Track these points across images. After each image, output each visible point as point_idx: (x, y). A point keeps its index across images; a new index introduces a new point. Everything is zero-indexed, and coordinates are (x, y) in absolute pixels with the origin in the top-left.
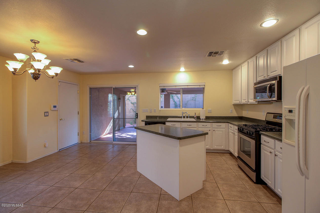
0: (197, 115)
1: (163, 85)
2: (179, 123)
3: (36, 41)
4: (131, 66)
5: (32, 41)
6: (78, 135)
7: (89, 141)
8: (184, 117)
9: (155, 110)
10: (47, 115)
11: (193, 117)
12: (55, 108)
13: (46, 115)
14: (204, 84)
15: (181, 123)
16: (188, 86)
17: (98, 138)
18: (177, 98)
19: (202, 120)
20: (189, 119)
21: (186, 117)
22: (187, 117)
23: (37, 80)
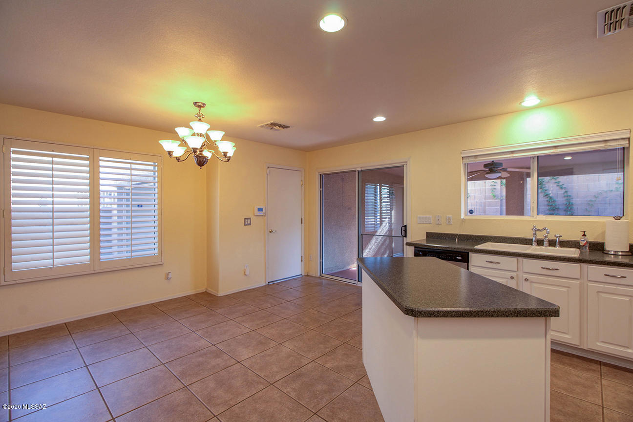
0: (591, 238)
1: (474, 152)
2: (514, 260)
3: (200, 104)
4: (379, 119)
5: (195, 103)
6: (302, 261)
7: (318, 275)
8: (540, 243)
9: (449, 218)
10: (249, 223)
11: (575, 244)
12: (260, 212)
13: (246, 223)
14: (628, 136)
15: (520, 259)
16: (555, 147)
17: (344, 269)
18: (558, 188)
19: (612, 258)
20: (558, 248)
21: (546, 243)
22: (552, 243)
23: (202, 167)
